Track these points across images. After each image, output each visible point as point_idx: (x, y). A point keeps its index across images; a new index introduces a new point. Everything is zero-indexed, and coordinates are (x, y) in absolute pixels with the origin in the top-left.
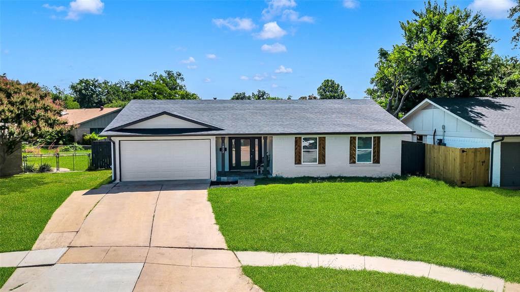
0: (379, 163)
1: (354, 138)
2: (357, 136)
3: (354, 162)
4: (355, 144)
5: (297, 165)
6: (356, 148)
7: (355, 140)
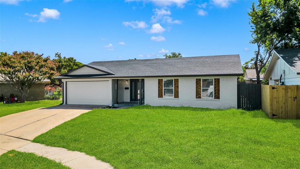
0: (219, 99)
1: (200, 80)
2: (202, 78)
3: (200, 97)
4: (200, 84)
5: (159, 98)
6: (201, 87)
7: (200, 81)
